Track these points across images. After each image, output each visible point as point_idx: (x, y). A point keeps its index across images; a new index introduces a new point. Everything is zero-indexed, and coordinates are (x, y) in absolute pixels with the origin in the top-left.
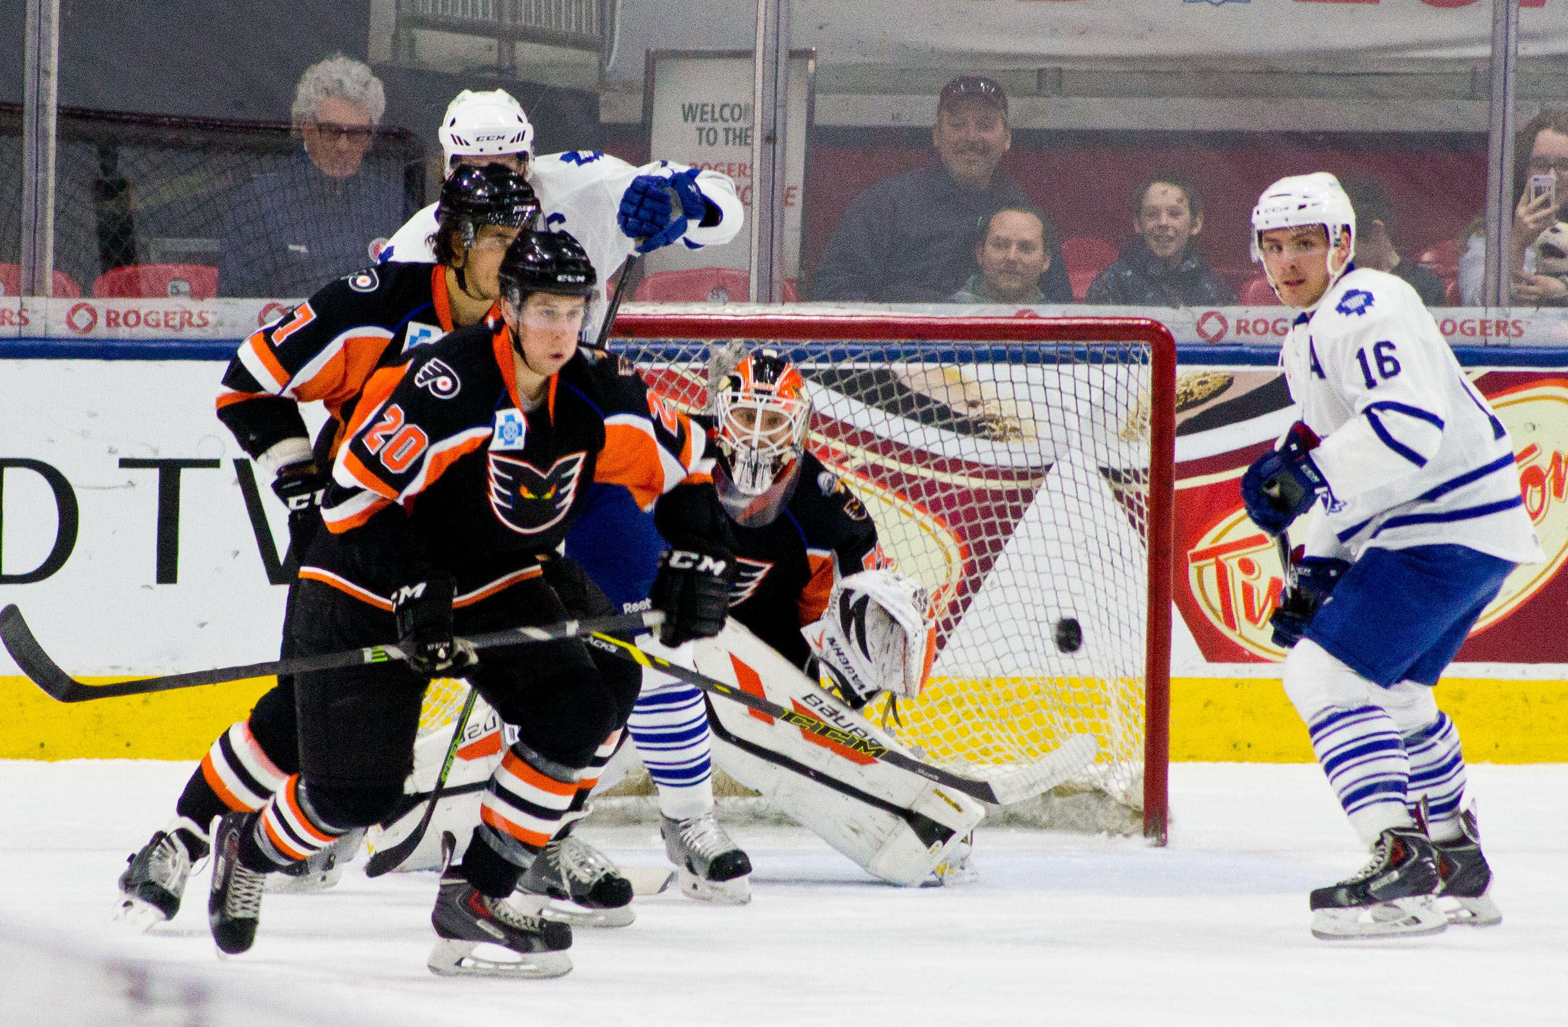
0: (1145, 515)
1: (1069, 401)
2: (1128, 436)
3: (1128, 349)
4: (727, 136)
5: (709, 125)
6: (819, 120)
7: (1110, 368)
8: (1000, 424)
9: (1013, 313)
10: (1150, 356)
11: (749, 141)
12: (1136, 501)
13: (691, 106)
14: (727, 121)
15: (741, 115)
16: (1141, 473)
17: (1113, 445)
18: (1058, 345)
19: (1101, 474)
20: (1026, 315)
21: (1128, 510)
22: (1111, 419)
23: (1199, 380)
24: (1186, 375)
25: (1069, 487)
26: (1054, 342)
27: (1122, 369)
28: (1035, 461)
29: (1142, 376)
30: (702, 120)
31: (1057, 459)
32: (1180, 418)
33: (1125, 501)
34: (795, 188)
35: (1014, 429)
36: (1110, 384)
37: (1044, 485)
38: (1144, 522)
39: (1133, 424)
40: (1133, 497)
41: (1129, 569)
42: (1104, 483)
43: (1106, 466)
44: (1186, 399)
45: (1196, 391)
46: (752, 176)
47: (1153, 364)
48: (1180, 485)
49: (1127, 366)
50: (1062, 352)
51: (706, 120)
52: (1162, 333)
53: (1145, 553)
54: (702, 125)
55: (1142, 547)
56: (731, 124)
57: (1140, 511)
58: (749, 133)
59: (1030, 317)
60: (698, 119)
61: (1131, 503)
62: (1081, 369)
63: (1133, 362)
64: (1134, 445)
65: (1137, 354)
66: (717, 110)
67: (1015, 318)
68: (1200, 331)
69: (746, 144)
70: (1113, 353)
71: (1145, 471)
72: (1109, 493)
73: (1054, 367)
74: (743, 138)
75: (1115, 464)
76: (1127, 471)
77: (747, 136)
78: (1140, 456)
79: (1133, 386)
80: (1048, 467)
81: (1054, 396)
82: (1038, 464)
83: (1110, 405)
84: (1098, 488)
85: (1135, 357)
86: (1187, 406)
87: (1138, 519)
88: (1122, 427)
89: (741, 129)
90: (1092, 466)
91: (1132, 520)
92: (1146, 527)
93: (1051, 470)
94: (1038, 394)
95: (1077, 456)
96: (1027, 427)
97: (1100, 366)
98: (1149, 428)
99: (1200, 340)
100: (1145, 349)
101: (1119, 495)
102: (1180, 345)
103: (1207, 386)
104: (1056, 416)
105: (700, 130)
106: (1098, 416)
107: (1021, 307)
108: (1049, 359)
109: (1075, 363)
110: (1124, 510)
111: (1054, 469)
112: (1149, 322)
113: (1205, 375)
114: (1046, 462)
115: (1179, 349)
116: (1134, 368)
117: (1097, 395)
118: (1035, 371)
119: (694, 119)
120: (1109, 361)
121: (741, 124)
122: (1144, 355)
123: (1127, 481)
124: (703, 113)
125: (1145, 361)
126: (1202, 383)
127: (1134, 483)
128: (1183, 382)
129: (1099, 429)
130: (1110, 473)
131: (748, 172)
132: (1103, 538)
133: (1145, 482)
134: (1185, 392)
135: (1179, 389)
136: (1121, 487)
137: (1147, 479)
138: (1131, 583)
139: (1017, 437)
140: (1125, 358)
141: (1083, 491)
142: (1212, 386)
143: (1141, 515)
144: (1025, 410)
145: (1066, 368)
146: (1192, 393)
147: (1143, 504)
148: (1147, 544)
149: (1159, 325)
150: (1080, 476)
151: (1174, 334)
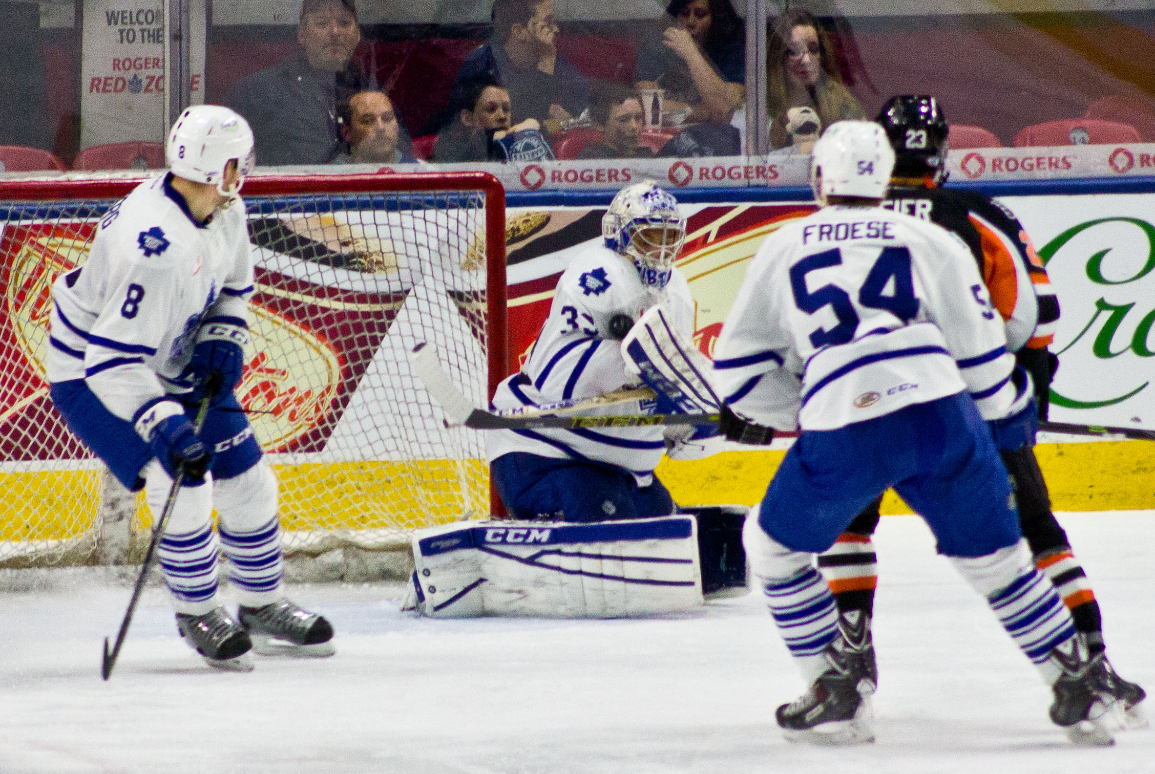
0: (484, 327)
1: (422, 238)
2: (468, 266)
3: (466, 196)
4: (143, 36)
5: (128, 27)
6: (216, 22)
7: (453, 212)
8: (368, 259)
9: (376, 171)
10: (484, 201)
11: (161, 39)
12: (477, 316)
13: (113, 13)
14: (141, 23)
15: (153, 20)
16: (479, 294)
17: (457, 272)
18: (411, 195)
19: (449, 295)
20: (387, 172)
21: (471, 323)
22: (454, 252)
23: (523, 219)
24: (513, 214)
25: (424, 306)
26: (407, 192)
27: (462, 213)
28: (396, 287)
29: (478, 218)
30: (123, 23)
31: (414, 285)
32: (510, 250)
33: (468, 315)
34: (198, 76)
35: (378, 263)
36: (453, 224)
37: (403, 306)
38: (484, 332)
39: (472, 256)
40: (474, 312)
41: (473, 372)
42: (451, 302)
43: (452, 289)
44: (514, 234)
45: (521, 227)
46: (164, 67)
47: (487, 207)
48: (511, 303)
49: (466, 210)
50: (415, 200)
51: (126, 24)
52: (494, 183)
53: (485, 359)
54: (122, 27)
55: (482, 353)
56: (145, 26)
57: (480, 324)
58: (161, 33)
59: (389, 173)
60: (119, 22)
61: (472, 318)
62: (431, 214)
63: (471, 207)
64: (474, 273)
65: (474, 200)
66: (134, 15)
67: (378, 174)
68: (524, 182)
69: (159, 42)
70: (455, 200)
71: (483, 292)
72: (455, 309)
73: (409, 212)
74: (156, 37)
75: (459, 287)
76: (469, 293)
77: (158, 36)
78: (479, 280)
79: (471, 225)
80: (407, 292)
81: (410, 235)
82: (399, 289)
83: (453, 240)
84: (446, 306)
85: (472, 203)
86: (514, 240)
87: (479, 330)
88: (463, 259)
89: (154, 30)
90: (442, 290)
91: (474, 332)
92: (486, 337)
93: (410, 294)
94: (397, 233)
95: (429, 280)
96: (389, 259)
97: (445, 211)
98: (485, 258)
99: (522, 188)
100: (480, 196)
101: (462, 311)
102: (509, 192)
103: (529, 224)
104: (412, 250)
105: (121, 31)
106: (444, 250)
107: (382, 165)
108: (405, 206)
109: (425, 209)
110: (468, 323)
111: (412, 293)
112: (482, 175)
113: (528, 215)
114: (405, 287)
115: (507, 195)
116: (471, 211)
117: (443, 233)
118: (394, 216)
119: (116, 23)
120: (452, 207)
121: (154, 26)
122: (479, 200)
123: (469, 301)
124: (123, 18)
125: (480, 206)
126: (526, 221)
127: (474, 302)
128: (511, 220)
129: (446, 260)
130: (456, 295)
131: (160, 64)
132: (451, 346)
133: (483, 301)
134: (512, 229)
135: (508, 226)
136: (464, 305)
137: (485, 298)
138: (474, 382)
139: (381, 269)
140: (464, 204)
141: (435, 310)
142: (534, 223)
143: (481, 327)
144: (387, 246)
145: (419, 213)
146: (518, 229)
147: (483, 318)
148: (487, 351)
149: (491, 176)
150: (432, 297)
151: (503, 183)
